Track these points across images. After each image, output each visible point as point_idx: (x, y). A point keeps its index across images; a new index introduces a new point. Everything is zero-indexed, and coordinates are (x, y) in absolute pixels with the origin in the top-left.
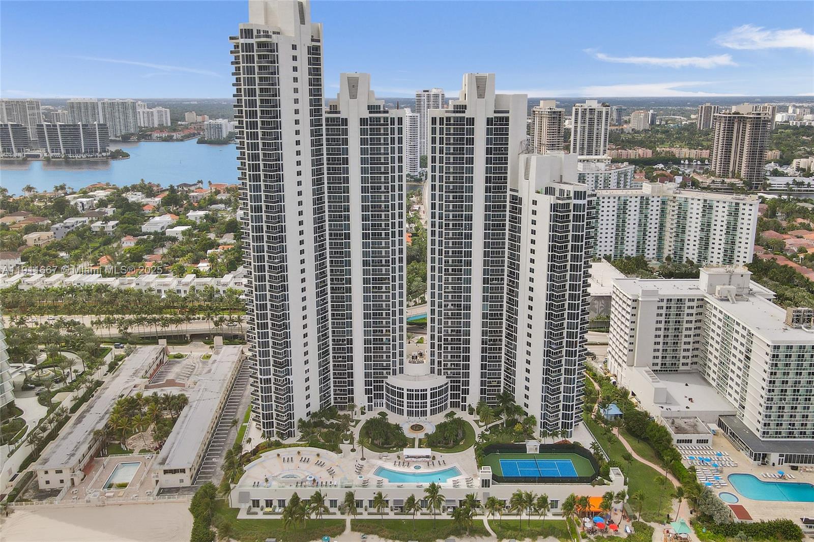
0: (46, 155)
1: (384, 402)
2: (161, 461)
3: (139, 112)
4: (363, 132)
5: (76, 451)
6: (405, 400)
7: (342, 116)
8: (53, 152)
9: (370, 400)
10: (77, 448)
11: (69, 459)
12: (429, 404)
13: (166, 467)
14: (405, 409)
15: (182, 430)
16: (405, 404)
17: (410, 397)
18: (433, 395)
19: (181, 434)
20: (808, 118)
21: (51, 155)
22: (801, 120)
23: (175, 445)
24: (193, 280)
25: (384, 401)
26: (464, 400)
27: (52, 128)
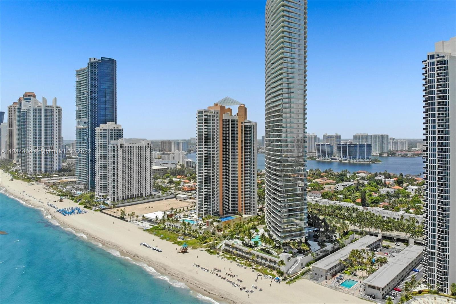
0: (340, 159)
8: (343, 158)
27: (344, 146)
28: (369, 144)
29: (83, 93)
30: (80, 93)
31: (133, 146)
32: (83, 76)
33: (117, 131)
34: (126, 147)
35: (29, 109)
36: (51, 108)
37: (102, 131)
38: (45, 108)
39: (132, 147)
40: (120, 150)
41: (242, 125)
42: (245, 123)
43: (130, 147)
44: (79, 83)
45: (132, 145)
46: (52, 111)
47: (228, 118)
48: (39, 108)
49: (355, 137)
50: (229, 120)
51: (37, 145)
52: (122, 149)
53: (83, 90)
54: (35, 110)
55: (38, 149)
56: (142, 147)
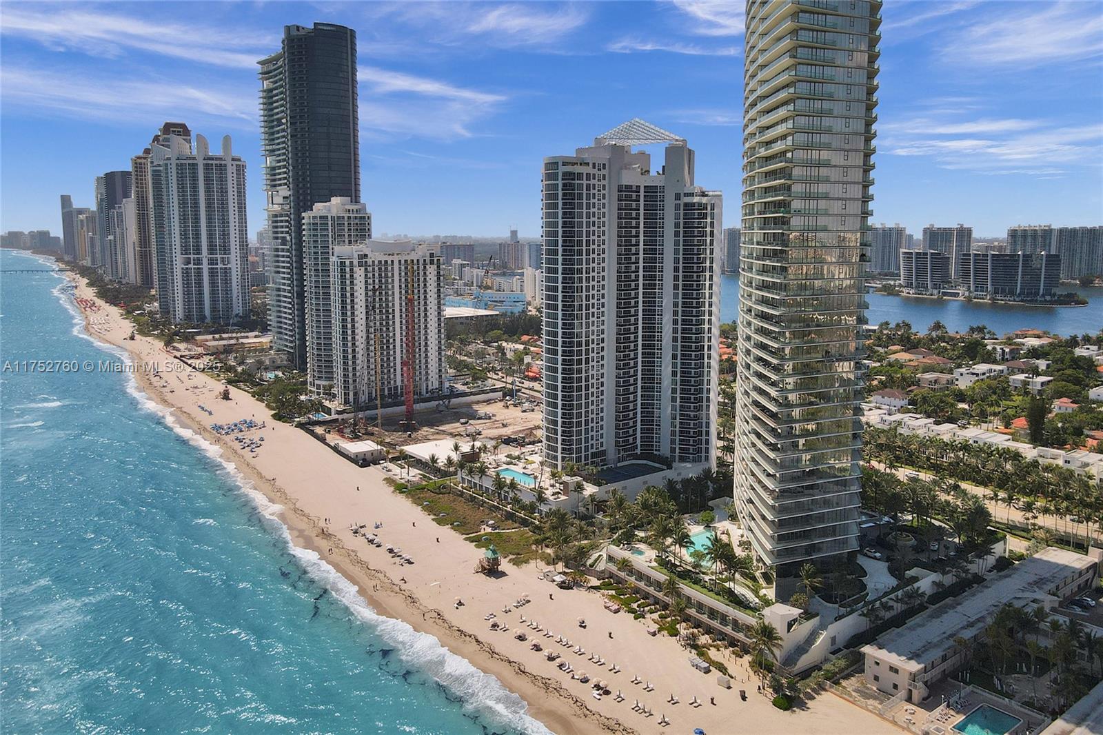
0: (966, 293)
8: (976, 291)
10: (925, 649)
27: (981, 259)
28: (1053, 252)
29: (279, 120)
30: (273, 121)
31: (392, 261)
32: (276, 76)
33: (357, 221)
34: (373, 262)
35: (166, 165)
36: (218, 162)
37: (318, 221)
38: (205, 162)
39: (389, 262)
40: (359, 273)
41: (678, 202)
42: (687, 195)
43: (383, 263)
44: (269, 95)
45: (389, 259)
46: (222, 169)
47: (634, 183)
48: (191, 162)
49: (1014, 234)
50: (638, 187)
51: (190, 254)
52: (363, 269)
53: (277, 113)
54: (180, 168)
55: (194, 264)
56: (415, 262)
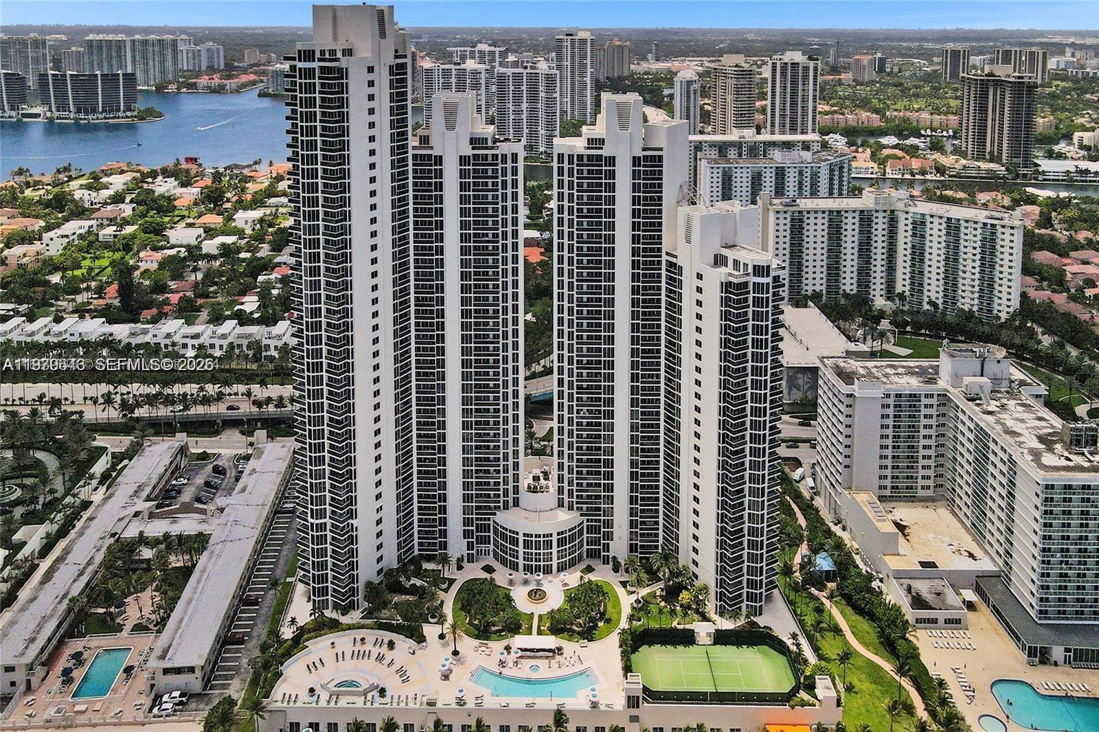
0: (48, 114)
1: (491, 549)
2: (160, 653)
3: (181, 51)
4: (463, 174)
5: (38, 633)
6: (521, 549)
7: (435, 153)
8: (58, 111)
9: (470, 546)
10: (40, 627)
11: (26, 648)
12: (555, 556)
13: (168, 665)
14: (521, 562)
15: (196, 596)
16: (521, 555)
17: (527, 544)
18: (561, 542)
19: (193, 603)
20: (1092, 65)
21: (57, 114)
22: (1083, 67)
23: (183, 624)
24: (234, 328)
25: (492, 547)
26: (606, 548)
27: (60, 78)
